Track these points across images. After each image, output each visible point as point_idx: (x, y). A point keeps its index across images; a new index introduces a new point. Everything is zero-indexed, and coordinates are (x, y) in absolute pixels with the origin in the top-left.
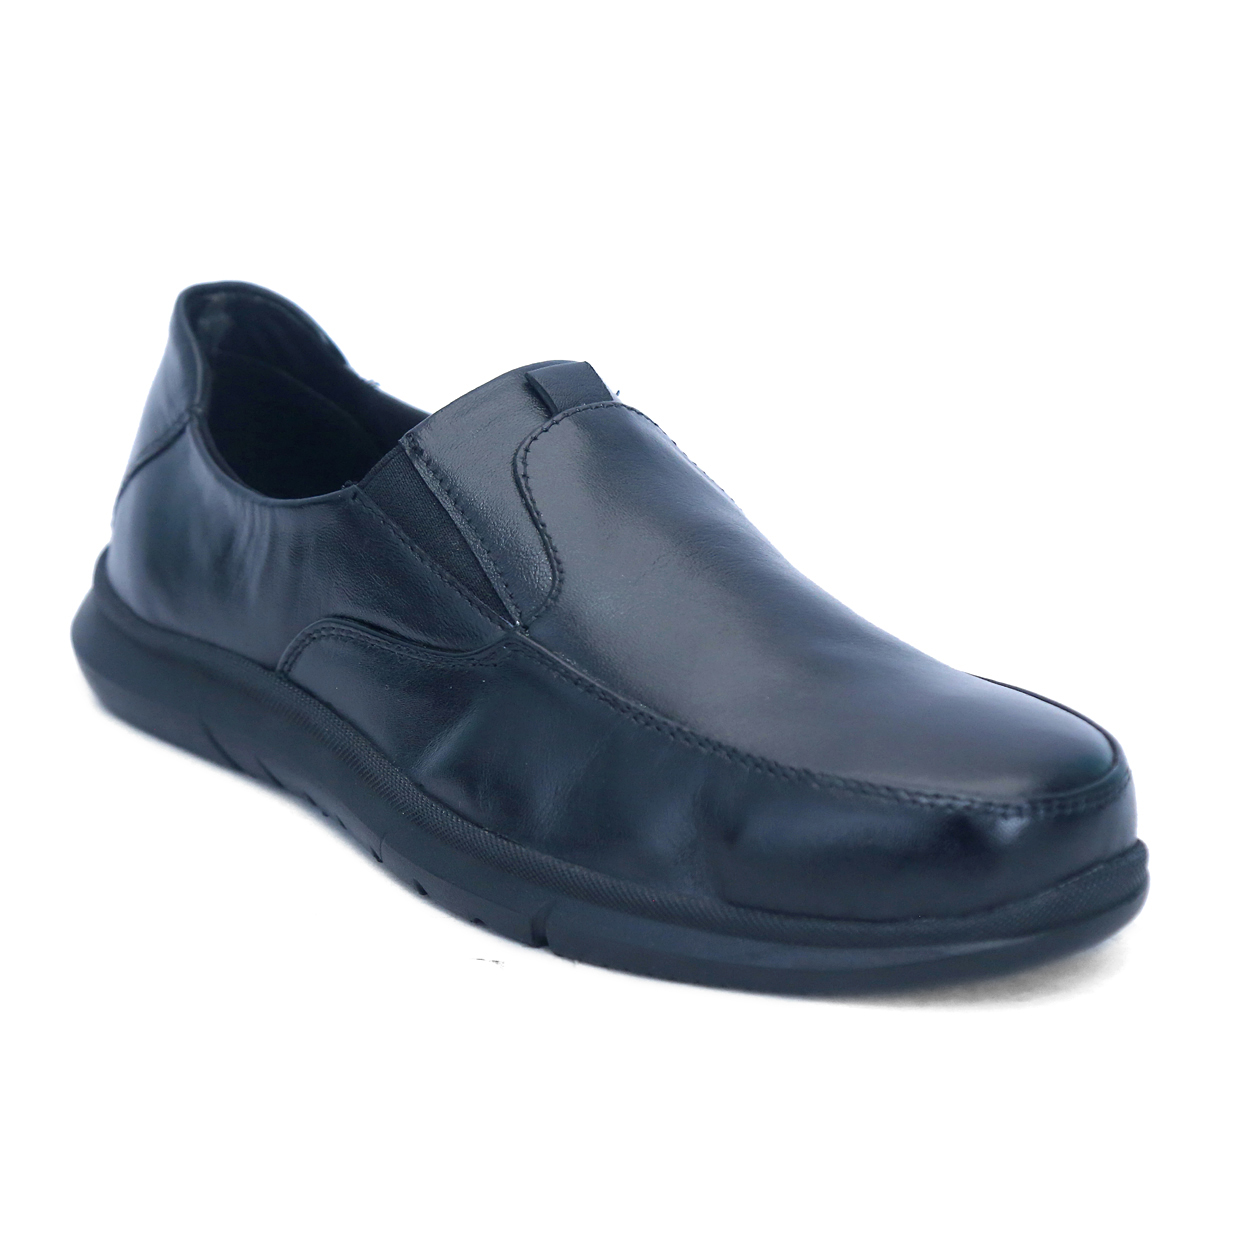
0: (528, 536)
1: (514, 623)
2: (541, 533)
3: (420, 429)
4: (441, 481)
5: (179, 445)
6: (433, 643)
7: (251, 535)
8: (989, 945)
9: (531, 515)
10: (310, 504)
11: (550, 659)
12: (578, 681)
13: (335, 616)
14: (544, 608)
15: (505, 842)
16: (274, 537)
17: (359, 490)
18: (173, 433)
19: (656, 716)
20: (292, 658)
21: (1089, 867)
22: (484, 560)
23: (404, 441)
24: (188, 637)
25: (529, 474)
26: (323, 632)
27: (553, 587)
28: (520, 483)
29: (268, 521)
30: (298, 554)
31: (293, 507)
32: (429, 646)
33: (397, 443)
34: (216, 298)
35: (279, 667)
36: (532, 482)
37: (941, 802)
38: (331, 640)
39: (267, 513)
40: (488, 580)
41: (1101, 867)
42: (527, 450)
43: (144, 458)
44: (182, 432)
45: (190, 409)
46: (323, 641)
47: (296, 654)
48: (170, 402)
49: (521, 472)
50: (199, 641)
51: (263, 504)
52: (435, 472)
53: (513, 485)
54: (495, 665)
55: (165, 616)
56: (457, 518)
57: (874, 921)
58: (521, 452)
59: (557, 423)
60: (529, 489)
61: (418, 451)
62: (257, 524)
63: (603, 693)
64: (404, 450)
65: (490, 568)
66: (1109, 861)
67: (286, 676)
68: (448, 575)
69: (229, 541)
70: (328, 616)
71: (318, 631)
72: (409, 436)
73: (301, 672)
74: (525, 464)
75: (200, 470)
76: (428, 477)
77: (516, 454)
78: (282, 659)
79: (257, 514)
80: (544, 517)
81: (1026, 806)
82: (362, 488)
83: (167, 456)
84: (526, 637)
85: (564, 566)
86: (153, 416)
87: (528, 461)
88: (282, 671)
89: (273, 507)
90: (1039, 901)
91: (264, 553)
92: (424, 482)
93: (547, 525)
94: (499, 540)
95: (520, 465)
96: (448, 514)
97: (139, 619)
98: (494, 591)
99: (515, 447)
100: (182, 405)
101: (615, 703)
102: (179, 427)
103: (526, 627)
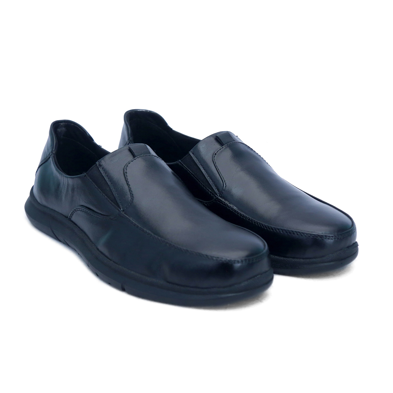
0: (126, 187)
1: (121, 209)
2: (129, 187)
3: (101, 160)
4: (105, 173)
5: (49, 160)
6: (102, 213)
7: (63, 184)
8: (230, 295)
9: (127, 182)
10: (75, 177)
11: (129, 219)
12: (135, 225)
13: (81, 205)
14: (128, 206)
15: (116, 265)
16: (68, 185)
17: (86, 174)
18: (48, 158)
19: (152, 234)
20: (71, 215)
21: (256, 276)
22: (114, 193)
23: (97, 163)
24: (49, 208)
25: (127, 172)
26: (78, 209)
27: (131, 200)
28: (125, 174)
29: (66, 181)
30: (73, 190)
31: (72, 178)
32: (101, 214)
33: (96, 163)
34: (62, 124)
35: (69, 217)
36: (127, 174)
37: (219, 259)
38: (80, 211)
39: (66, 179)
40: (115, 199)
41: (259, 276)
42: (127, 166)
43: (41, 163)
44: (50, 157)
45: (52, 152)
46: (78, 211)
47: (72, 214)
48: (48, 150)
49: (125, 172)
50: (52, 209)
51: (65, 177)
52: (104, 171)
53: (123, 175)
54: (116, 220)
55: (44, 203)
56: (109, 183)
57: (202, 288)
58: (126, 166)
59: (135, 159)
60: (127, 176)
61: (100, 165)
62: (65, 181)
63: (141, 228)
64: (97, 165)
65: (116, 195)
66: (261, 274)
67: (70, 219)
68: (106, 197)
69: (58, 185)
70: (79, 205)
71: (77, 209)
72: (98, 162)
73: (74, 218)
74: (126, 169)
75: (53, 167)
76: (102, 172)
77: (124, 167)
78: (69, 215)
79: (64, 179)
80: (130, 183)
81: (240, 261)
82: (87, 174)
83: (46, 163)
84: (123, 213)
85: (134, 196)
86: (44, 153)
87: (127, 169)
88: (69, 218)
89: (67, 177)
90: (243, 284)
91: (66, 189)
92: (101, 173)
93: (130, 185)
94: (118, 188)
95: (125, 170)
96: (106, 182)
97: (39, 203)
98: (116, 201)
99: (124, 165)
100: (50, 151)
101: (143, 231)
102: (49, 156)
103: (123, 211)
